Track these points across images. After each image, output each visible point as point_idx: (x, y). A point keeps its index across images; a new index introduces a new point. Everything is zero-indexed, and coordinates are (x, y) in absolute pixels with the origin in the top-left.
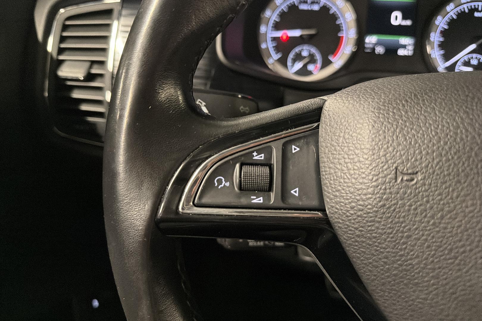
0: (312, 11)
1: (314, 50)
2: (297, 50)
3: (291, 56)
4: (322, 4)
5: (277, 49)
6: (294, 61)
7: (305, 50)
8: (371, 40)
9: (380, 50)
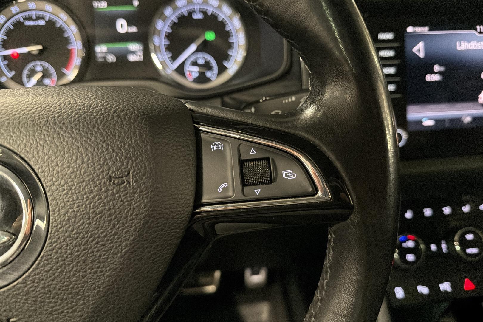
0: (39, 26)
1: (47, 65)
2: (30, 66)
3: (26, 72)
4: (47, 19)
5: (10, 67)
6: (30, 76)
7: (39, 66)
8: (101, 49)
9: (111, 58)
